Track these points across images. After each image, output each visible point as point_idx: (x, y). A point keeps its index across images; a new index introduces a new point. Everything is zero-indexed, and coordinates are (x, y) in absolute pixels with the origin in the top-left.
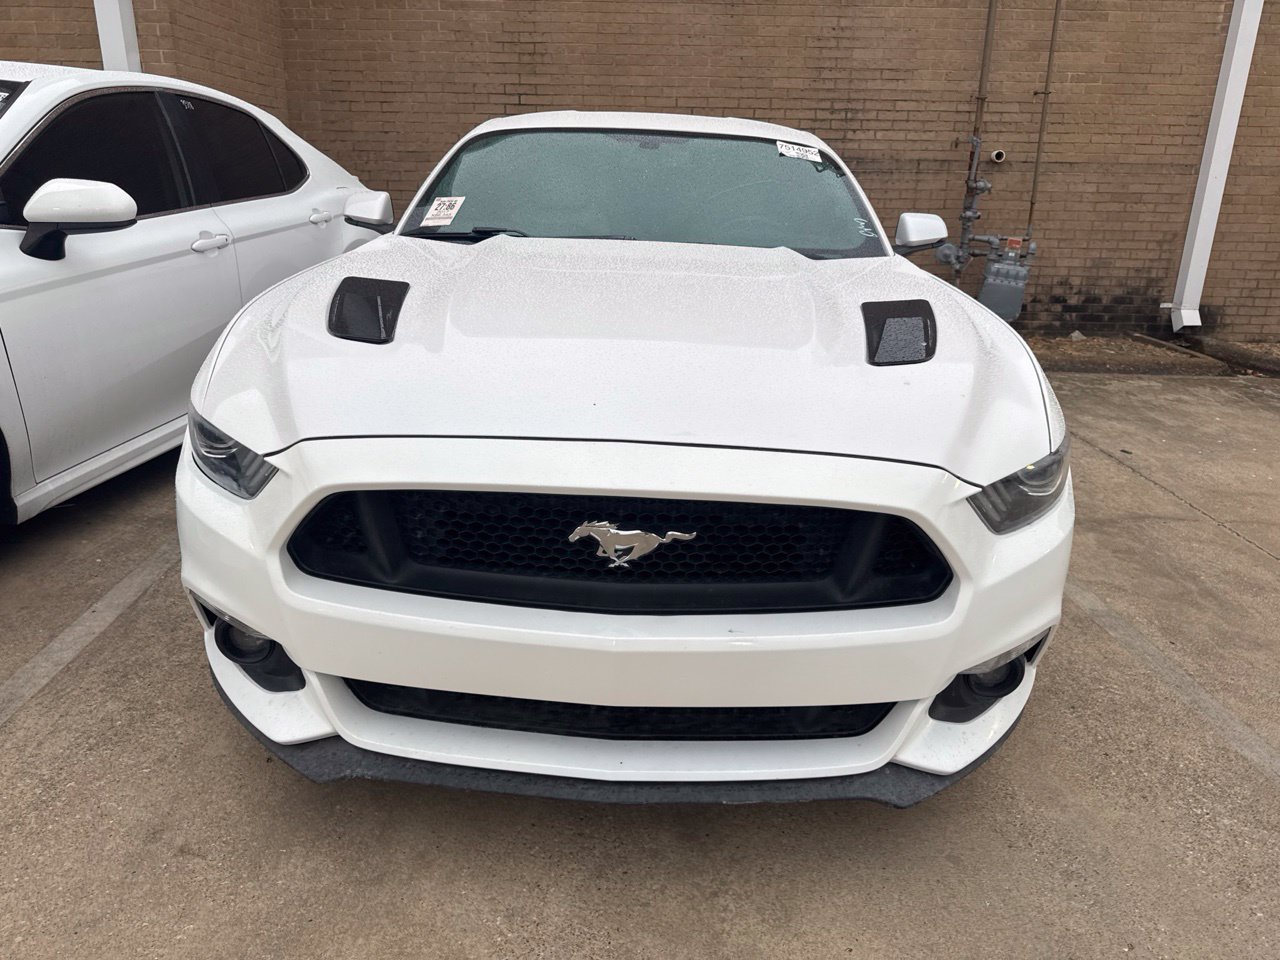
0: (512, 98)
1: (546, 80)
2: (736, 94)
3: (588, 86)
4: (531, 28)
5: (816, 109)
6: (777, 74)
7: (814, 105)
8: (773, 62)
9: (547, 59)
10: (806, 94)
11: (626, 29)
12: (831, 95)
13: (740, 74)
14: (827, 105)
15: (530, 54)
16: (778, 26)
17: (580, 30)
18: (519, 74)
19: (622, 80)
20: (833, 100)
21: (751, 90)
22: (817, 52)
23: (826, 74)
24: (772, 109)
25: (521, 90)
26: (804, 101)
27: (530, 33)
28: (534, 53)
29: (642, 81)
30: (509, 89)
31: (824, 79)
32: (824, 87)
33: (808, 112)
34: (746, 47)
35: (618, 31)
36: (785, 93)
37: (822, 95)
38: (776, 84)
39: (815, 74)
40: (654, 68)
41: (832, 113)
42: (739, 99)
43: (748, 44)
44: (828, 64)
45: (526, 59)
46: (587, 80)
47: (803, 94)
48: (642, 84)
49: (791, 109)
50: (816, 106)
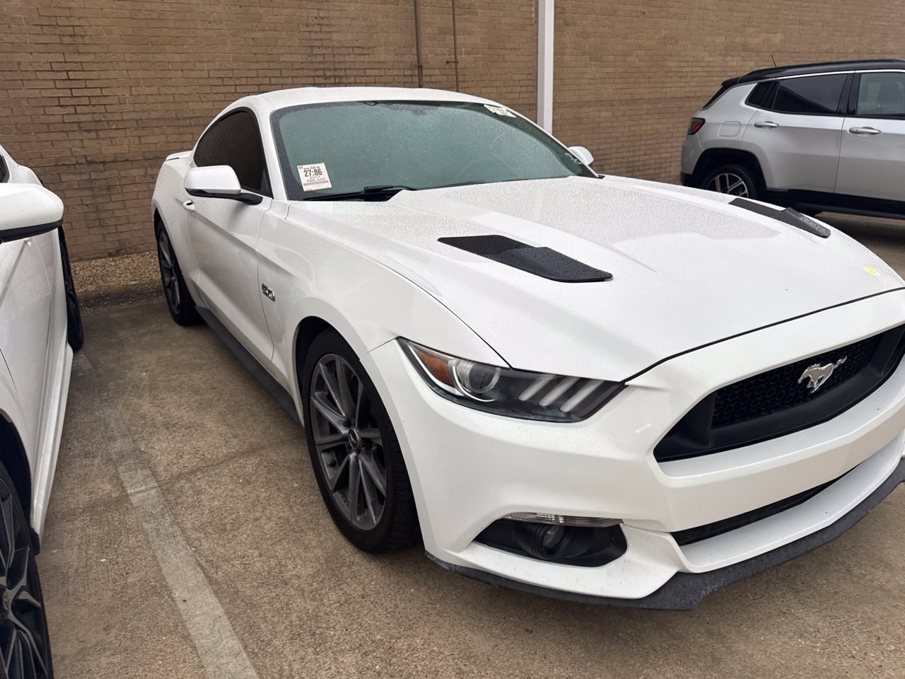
0: (59, 74)
1: (90, 58)
2: (254, 66)
3: (130, 62)
4: (67, 13)
5: (314, 76)
6: (281, 51)
7: (312, 73)
8: (277, 42)
9: (87, 40)
10: (305, 66)
11: (155, 16)
12: (322, 66)
13: (254, 51)
14: (321, 73)
15: (70, 36)
16: (276, 15)
17: (114, 15)
18: (63, 54)
19: (160, 57)
20: (324, 69)
21: (265, 63)
22: (307, 34)
23: (316, 51)
24: (282, 77)
25: (69, 67)
26: (305, 71)
27: (67, 18)
28: (74, 35)
29: (177, 58)
30: (55, 67)
31: (316, 54)
32: (316, 60)
33: (309, 79)
34: (255, 31)
35: (149, 17)
36: (290, 65)
37: (316, 66)
38: (282, 59)
39: (309, 51)
40: (185, 47)
41: (325, 79)
42: (257, 70)
43: (256, 29)
44: (316, 44)
45: (67, 40)
46: (128, 57)
47: (303, 66)
48: (176, 60)
49: (296, 77)
50: (313, 74)
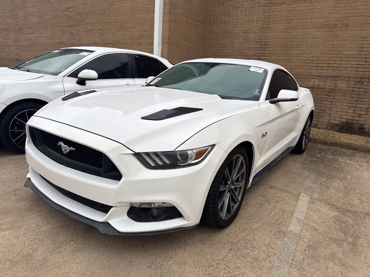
0: (257, 57)
1: (267, 52)
2: (329, 56)
3: (280, 54)
4: (265, 38)
5: (359, 61)
6: (345, 50)
7: (358, 60)
8: (344, 46)
9: (269, 46)
10: (356, 56)
11: (294, 37)
12: (366, 56)
13: (331, 50)
14: (364, 60)
15: (264, 45)
16: (348, 34)
17: (280, 38)
18: (260, 51)
19: (291, 52)
20: (367, 58)
21: (335, 55)
22: (362, 42)
23: (365, 49)
24: (342, 61)
25: (260, 55)
26: (355, 58)
27: (265, 39)
28: (266, 45)
29: (297, 52)
30: (257, 55)
31: (364, 51)
32: (363, 53)
33: (356, 62)
34: (334, 41)
35: (292, 38)
36: (348, 56)
37: (362, 56)
38: (344, 53)
39: (360, 49)
40: (301, 48)
41: (366, 62)
42: (330, 57)
43: (336, 40)
44: (366, 46)
45: (263, 46)
46: (280, 52)
47: (354, 56)
48: (297, 53)
49: (349, 61)
50: (360, 60)
